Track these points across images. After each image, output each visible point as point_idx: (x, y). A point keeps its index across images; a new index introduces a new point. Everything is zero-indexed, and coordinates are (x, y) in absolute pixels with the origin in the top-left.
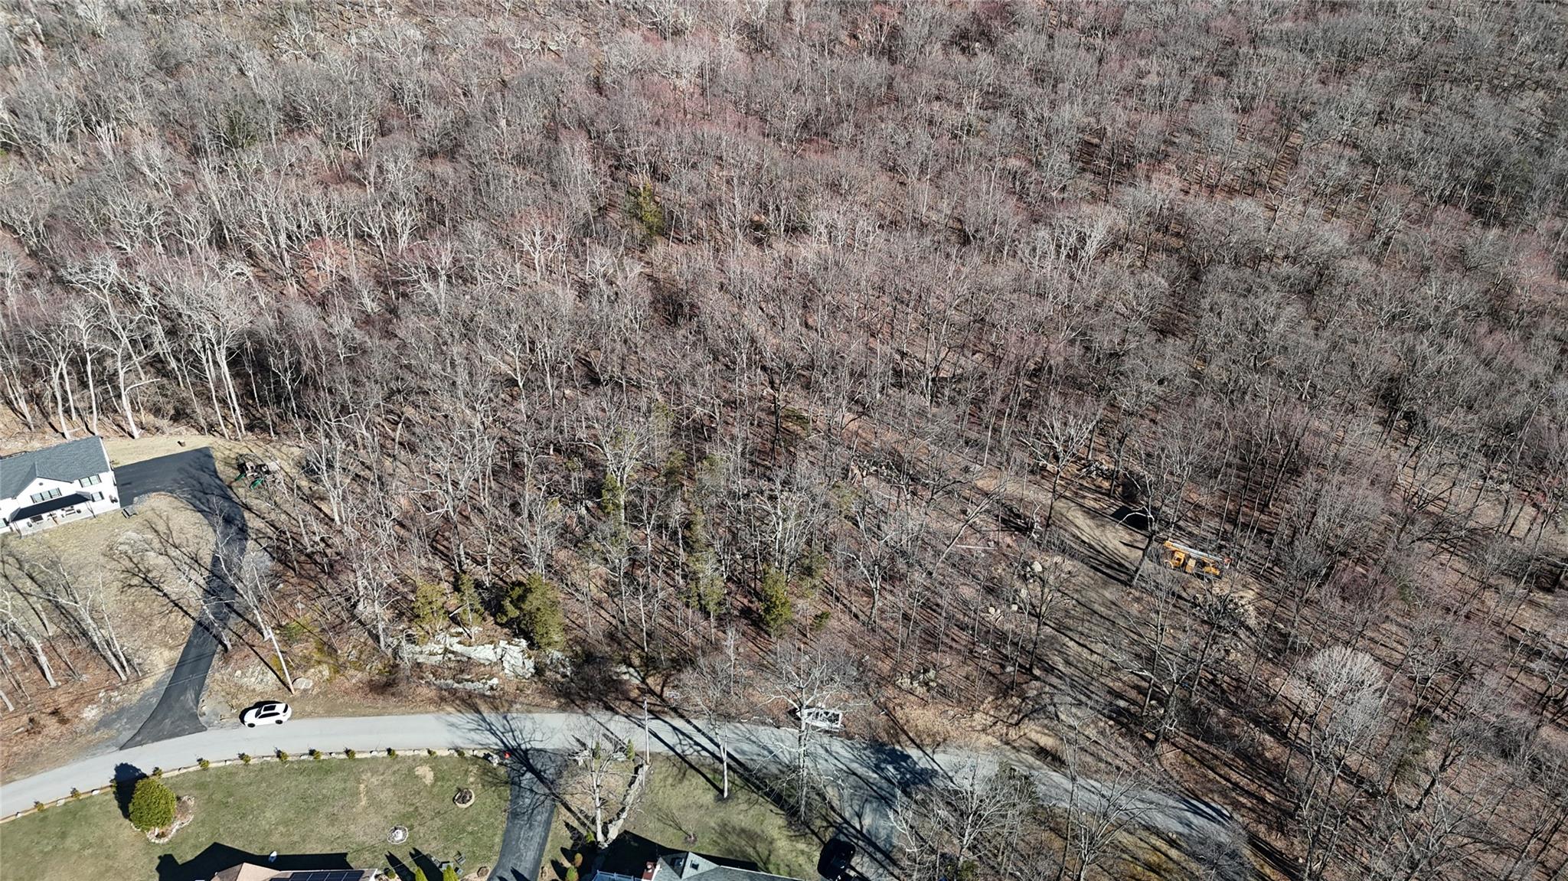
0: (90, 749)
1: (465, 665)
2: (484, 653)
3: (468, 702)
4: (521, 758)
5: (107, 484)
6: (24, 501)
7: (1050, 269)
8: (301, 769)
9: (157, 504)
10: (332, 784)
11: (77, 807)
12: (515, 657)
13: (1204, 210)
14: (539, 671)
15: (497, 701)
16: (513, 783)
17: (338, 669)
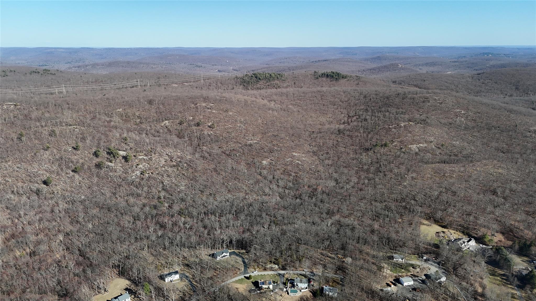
0: (242, 275)
1: (272, 268)
2: (274, 266)
3: (273, 270)
4: (280, 274)
5: (228, 254)
6: (222, 256)
7: (325, 228)
8: (260, 276)
9: (233, 256)
10: (264, 276)
11: (242, 279)
12: (277, 266)
13: (342, 220)
14: (279, 268)
15: (276, 270)
16: (280, 276)
17: (260, 268)
